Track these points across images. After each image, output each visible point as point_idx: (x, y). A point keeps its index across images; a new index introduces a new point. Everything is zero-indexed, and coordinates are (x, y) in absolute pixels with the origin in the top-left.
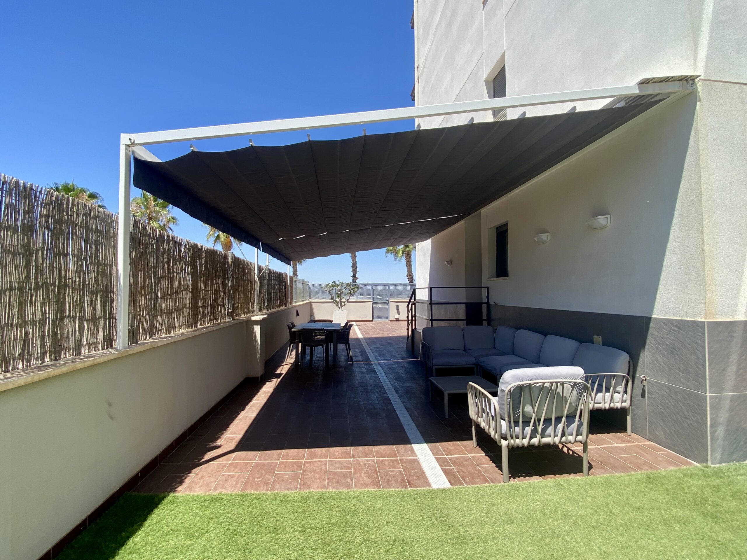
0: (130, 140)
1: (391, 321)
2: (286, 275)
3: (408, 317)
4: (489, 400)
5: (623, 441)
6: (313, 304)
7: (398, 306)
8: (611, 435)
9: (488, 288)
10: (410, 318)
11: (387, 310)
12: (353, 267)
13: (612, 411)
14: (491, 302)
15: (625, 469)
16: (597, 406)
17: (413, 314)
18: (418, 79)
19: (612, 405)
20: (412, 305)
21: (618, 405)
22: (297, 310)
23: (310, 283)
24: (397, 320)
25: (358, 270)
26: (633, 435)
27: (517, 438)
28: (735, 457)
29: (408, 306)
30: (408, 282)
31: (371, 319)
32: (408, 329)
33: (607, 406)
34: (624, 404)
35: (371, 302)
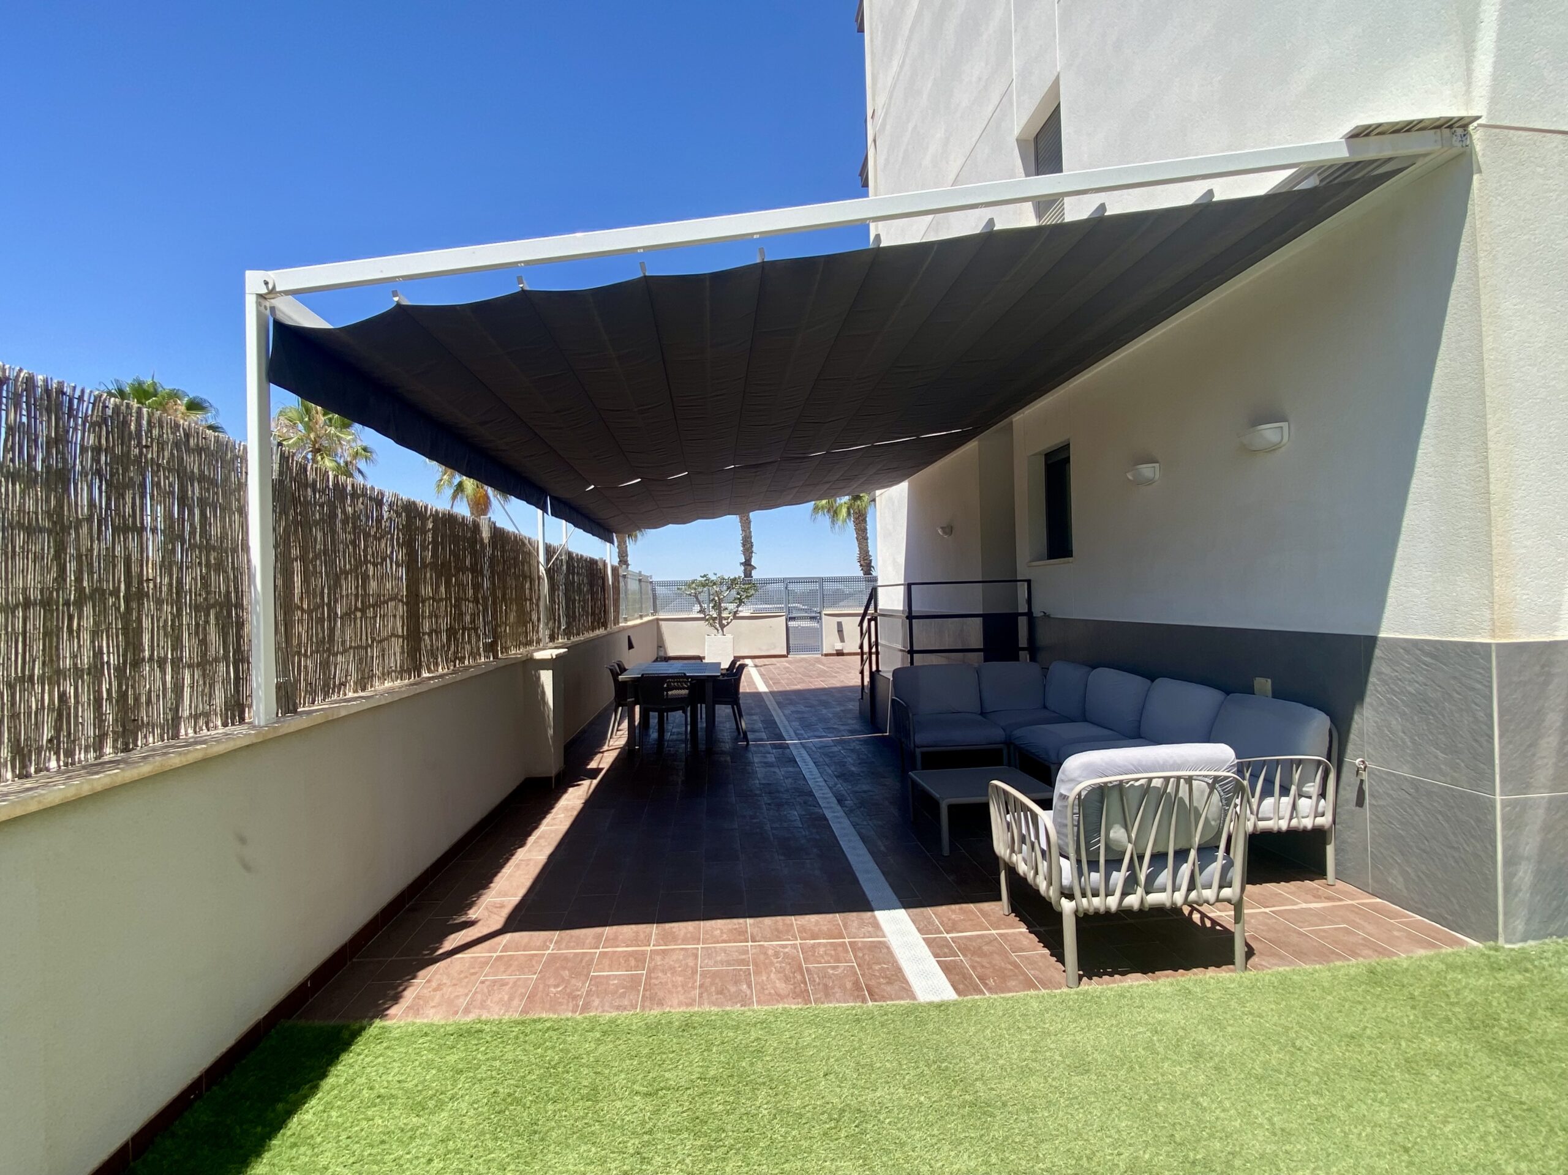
0: (266, 283)
1: (826, 655)
2: (605, 565)
3: (861, 647)
4: (1035, 817)
5: (1318, 897)
6: (661, 623)
7: (840, 624)
8: (1293, 885)
9: (1029, 582)
10: (866, 649)
11: (818, 634)
12: (744, 545)
13: (1294, 836)
14: (1037, 612)
15: (1323, 955)
16: (1262, 825)
17: (873, 639)
18: (875, 141)
19: (1294, 822)
20: (869, 621)
21: (1308, 823)
22: (629, 637)
23: (654, 579)
24: (840, 653)
25: (754, 549)
26: (1340, 885)
27: (1096, 894)
28: (1556, 927)
29: (861, 624)
30: (861, 574)
31: (785, 653)
32: (862, 672)
33: (1284, 825)
34: (1320, 821)
35: (784, 618)
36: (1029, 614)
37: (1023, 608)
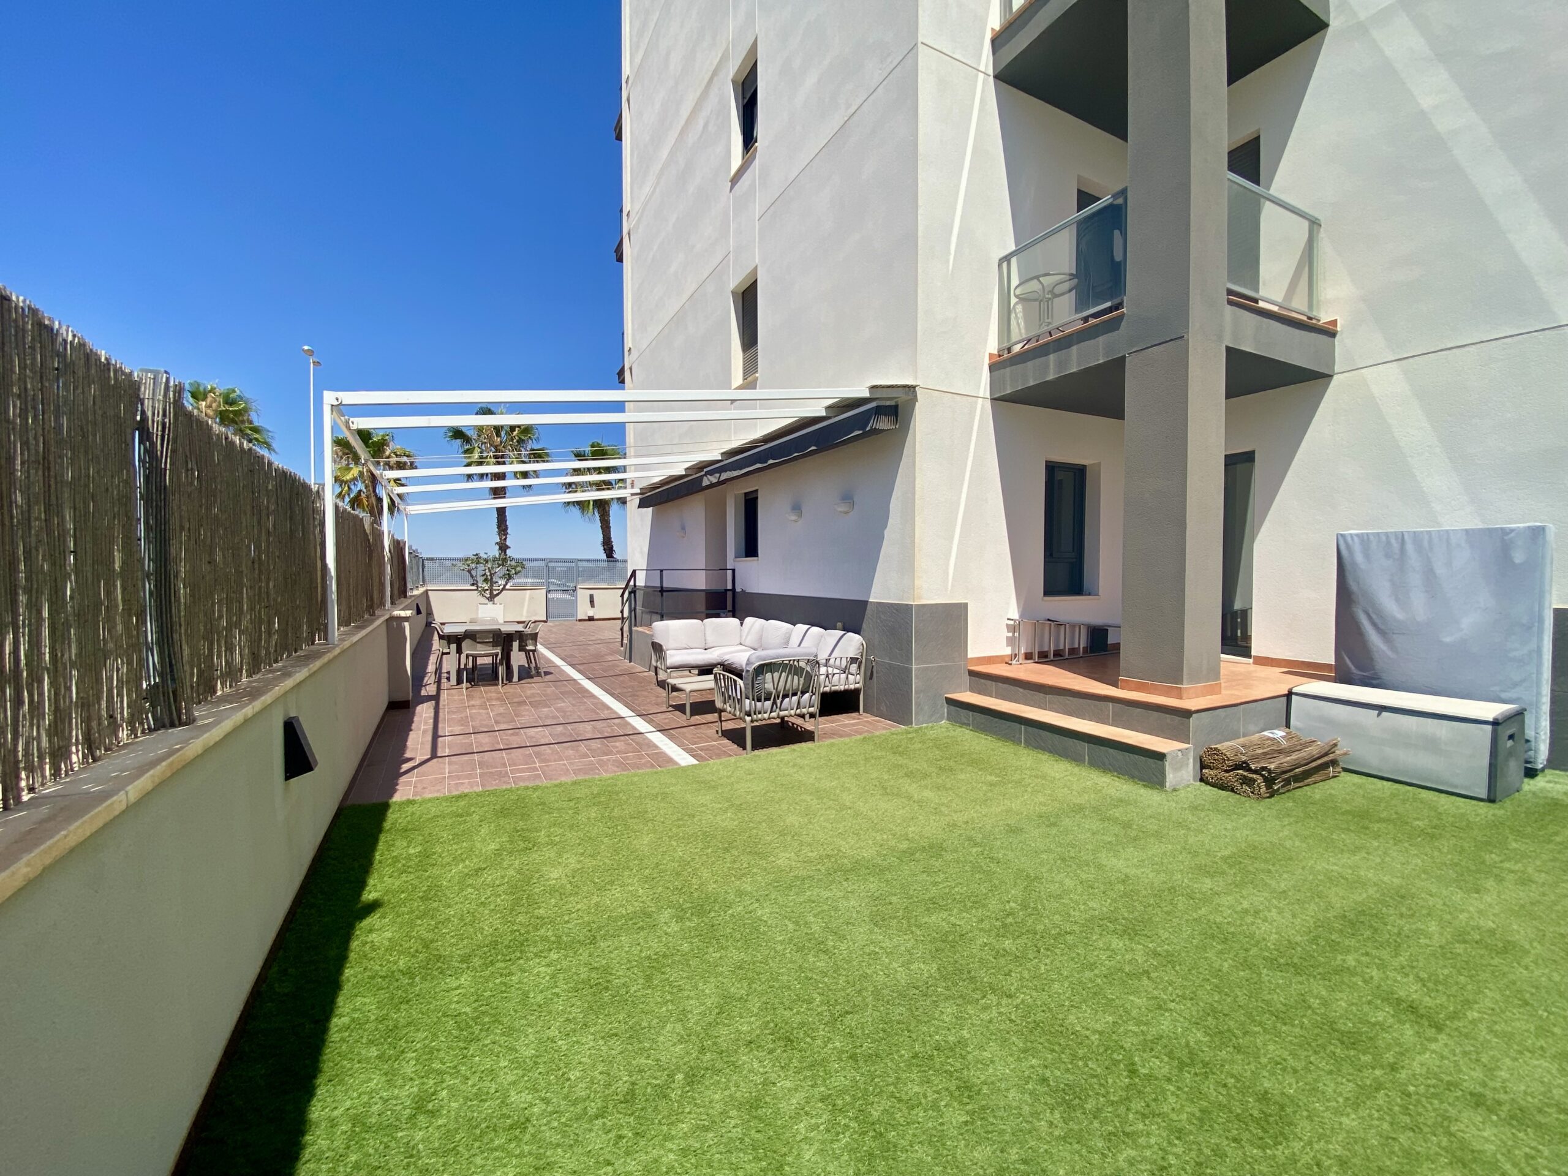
0: (337, 399)
1: (580, 620)
4: (735, 681)
5: (854, 719)
6: (430, 592)
7: (591, 597)
8: (844, 715)
9: (733, 571)
11: (573, 604)
12: (499, 527)
13: (847, 692)
14: (738, 589)
15: (849, 735)
16: (834, 688)
19: (847, 687)
21: (852, 687)
22: (417, 605)
23: (425, 555)
24: (591, 619)
26: (865, 714)
27: (760, 713)
28: (933, 718)
29: (622, 596)
31: (545, 619)
33: (842, 688)
34: (857, 686)
35: (544, 591)
36: (733, 589)
37: (729, 587)
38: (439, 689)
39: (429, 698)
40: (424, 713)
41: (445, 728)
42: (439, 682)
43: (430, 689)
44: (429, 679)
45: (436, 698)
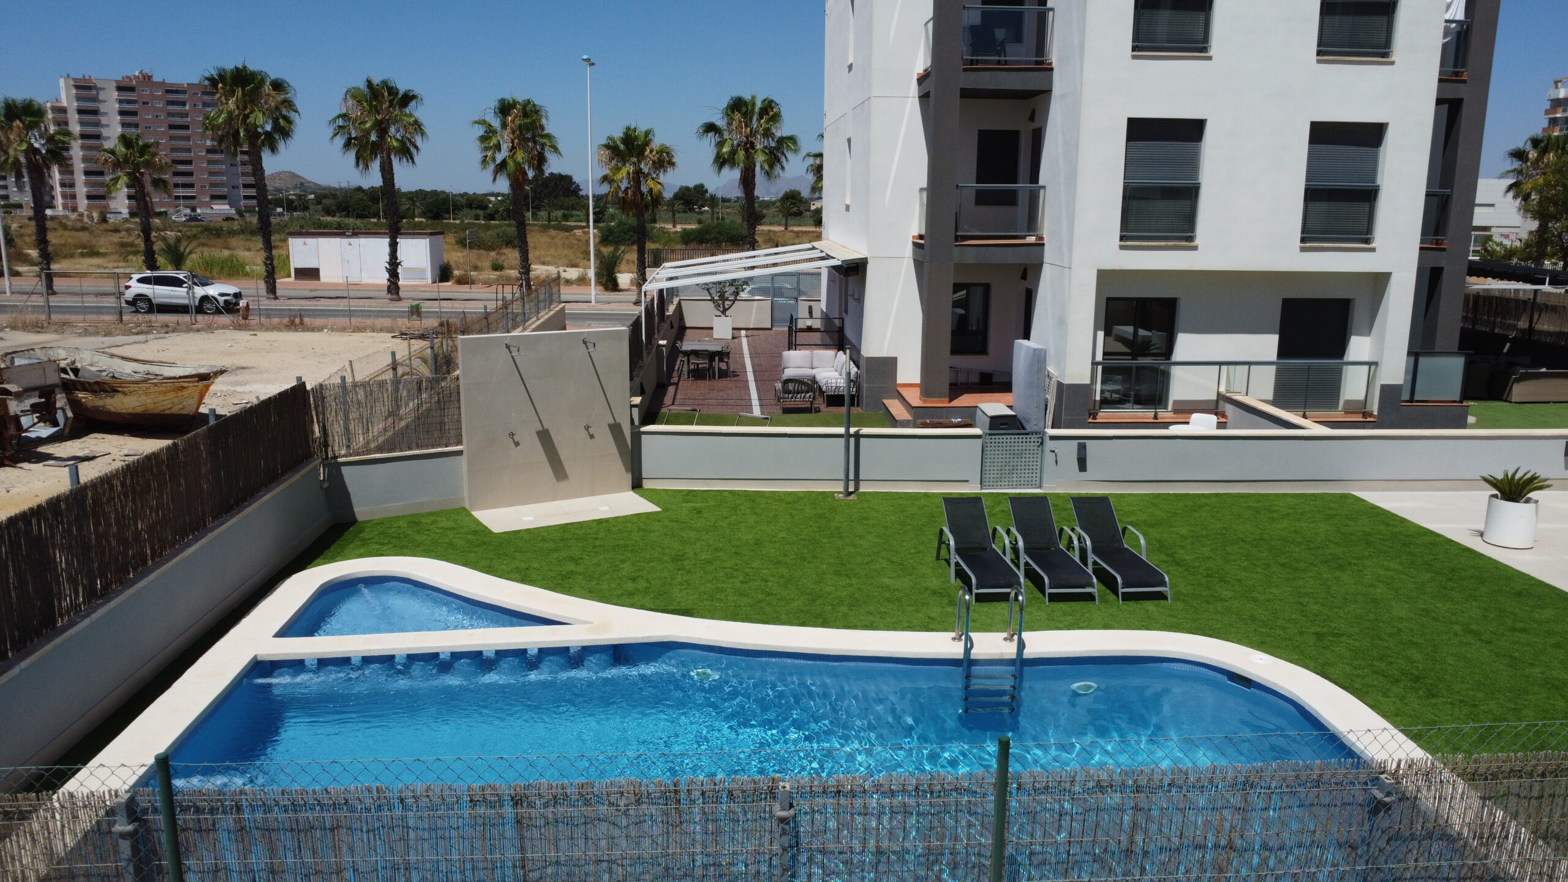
6: (682, 302)
7: (810, 308)
31: (770, 326)
38: (679, 380)
39: (674, 384)
40: (671, 390)
41: (678, 397)
42: (680, 377)
43: (675, 380)
44: (675, 374)
45: (677, 384)
